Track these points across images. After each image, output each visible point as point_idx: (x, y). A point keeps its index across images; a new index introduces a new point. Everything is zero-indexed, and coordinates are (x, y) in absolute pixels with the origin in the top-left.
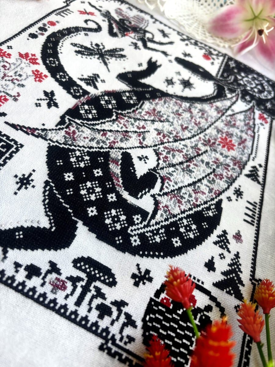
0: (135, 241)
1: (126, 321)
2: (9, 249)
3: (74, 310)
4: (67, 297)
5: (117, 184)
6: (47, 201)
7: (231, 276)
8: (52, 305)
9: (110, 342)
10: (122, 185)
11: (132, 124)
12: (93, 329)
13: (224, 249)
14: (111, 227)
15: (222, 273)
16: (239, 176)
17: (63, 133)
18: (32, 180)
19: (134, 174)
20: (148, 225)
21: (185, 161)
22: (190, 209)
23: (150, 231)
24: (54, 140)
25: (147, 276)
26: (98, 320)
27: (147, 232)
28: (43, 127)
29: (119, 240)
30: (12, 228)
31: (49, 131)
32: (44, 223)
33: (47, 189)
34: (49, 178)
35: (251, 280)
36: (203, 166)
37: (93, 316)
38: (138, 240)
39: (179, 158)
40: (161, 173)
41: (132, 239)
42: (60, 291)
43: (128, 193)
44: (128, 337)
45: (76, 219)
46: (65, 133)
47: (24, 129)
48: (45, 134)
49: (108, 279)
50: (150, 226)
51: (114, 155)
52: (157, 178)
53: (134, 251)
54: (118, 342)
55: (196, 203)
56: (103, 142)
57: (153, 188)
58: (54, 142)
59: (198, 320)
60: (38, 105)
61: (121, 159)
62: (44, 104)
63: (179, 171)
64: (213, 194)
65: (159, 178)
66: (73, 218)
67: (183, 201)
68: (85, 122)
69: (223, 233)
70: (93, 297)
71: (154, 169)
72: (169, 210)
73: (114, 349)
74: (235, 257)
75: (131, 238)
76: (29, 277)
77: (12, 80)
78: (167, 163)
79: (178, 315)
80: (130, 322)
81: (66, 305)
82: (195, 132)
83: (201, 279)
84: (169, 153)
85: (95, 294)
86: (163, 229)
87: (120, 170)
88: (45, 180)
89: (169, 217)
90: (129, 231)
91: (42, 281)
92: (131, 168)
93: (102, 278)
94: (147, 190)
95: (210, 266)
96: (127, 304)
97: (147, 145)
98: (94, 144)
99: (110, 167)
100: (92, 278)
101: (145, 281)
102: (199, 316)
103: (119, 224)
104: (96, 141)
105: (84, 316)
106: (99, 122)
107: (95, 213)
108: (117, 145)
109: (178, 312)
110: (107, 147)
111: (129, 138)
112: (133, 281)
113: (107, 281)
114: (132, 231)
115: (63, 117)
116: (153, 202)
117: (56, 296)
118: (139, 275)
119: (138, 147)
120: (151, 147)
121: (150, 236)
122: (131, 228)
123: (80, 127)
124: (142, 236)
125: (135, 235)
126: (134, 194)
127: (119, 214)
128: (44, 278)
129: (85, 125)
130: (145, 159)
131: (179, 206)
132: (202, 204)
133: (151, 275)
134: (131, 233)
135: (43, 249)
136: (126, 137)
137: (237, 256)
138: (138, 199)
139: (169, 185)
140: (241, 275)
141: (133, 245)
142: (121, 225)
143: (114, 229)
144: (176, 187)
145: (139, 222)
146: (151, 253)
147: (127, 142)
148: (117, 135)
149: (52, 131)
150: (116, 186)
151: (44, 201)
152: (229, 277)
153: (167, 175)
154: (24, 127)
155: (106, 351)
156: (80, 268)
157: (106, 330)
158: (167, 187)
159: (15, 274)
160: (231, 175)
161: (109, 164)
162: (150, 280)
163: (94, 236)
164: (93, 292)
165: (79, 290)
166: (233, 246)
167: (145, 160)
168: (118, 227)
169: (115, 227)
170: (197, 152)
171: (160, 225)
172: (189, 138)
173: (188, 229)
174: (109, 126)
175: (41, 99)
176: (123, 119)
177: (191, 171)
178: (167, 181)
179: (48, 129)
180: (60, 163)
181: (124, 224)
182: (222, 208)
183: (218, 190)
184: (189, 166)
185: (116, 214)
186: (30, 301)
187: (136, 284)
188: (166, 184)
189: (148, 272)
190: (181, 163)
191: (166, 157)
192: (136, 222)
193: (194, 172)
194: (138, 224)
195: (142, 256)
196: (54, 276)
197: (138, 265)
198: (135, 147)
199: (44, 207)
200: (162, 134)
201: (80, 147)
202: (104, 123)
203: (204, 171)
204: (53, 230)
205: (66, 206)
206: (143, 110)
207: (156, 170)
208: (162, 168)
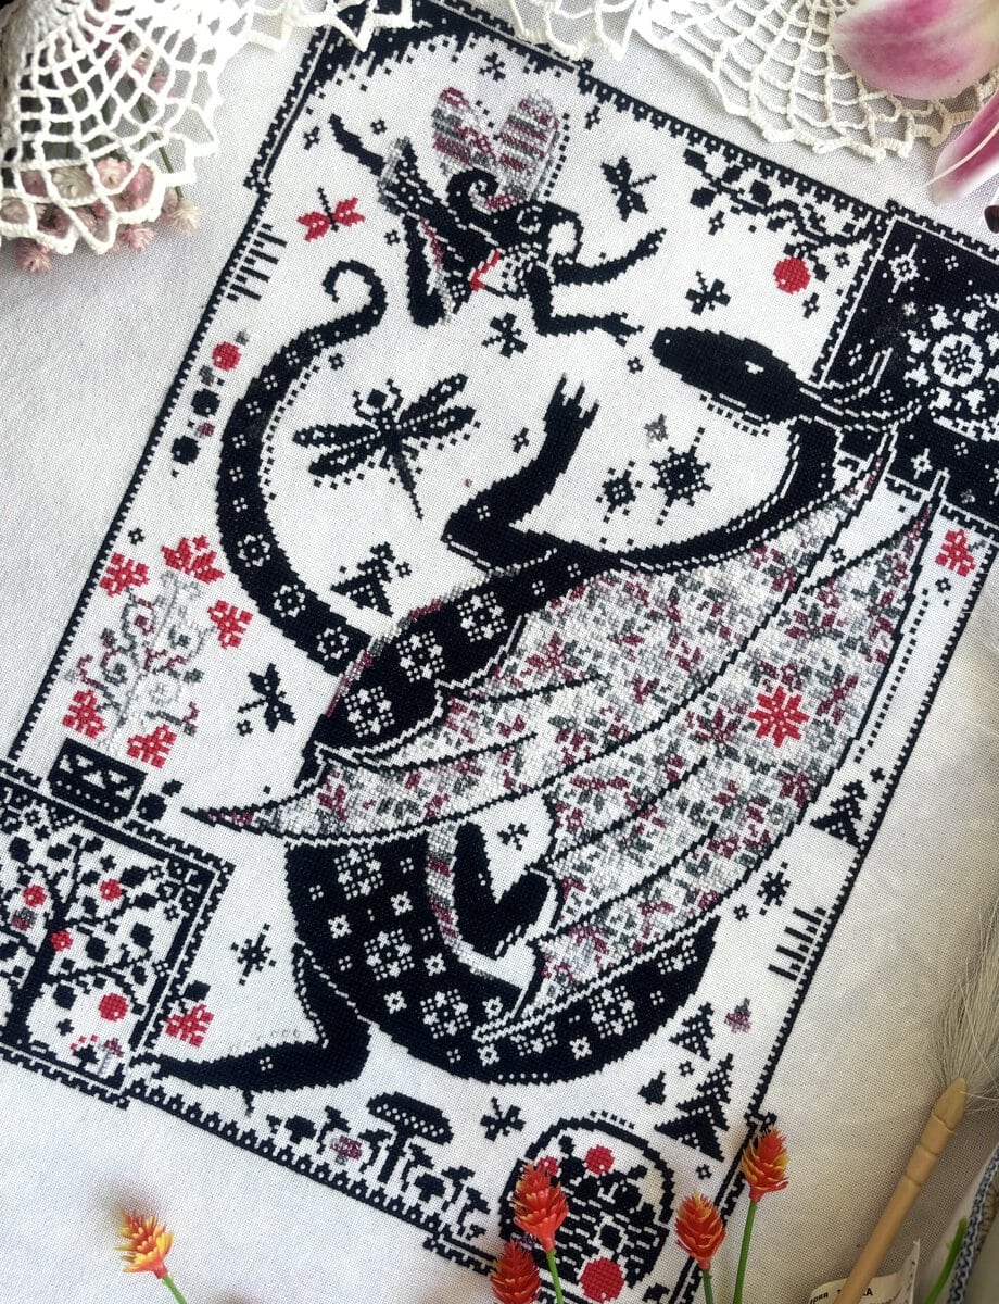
0: (489, 1056)
1: (469, 1202)
2: (253, 1093)
3: (377, 1189)
4: (363, 1168)
5: (445, 928)
6: (304, 990)
7: (700, 1111)
8: (340, 1183)
9: (442, 1236)
10: (457, 929)
11: (487, 722)
12: (412, 1217)
13: (695, 1051)
14: (437, 1031)
15: (679, 1106)
16: (789, 833)
17: (313, 802)
18: (268, 950)
19: (488, 891)
20: (517, 1019)
21: (630, 815)
22: (625, 961)
23: (521, 1032)
24: (297, 831)
25: (513, 1120)
26: (420, 1202)
27: (515, 1034)
28: (266, 799)
29: (454, 1056)
30: (250, 1051)
31: (281, 807)
32: (307, 1033)
33: (300, 965)
34: (300, 938)
35: (747, 1116)
36: (682, 822)
37: (412, 1197)
38: (495, 1054)
39: (615, 808)
40: (558, 871)
41: (483, 1052)
42: (350, 1160)
43: (471, 947)
44: (473, 1227)
45: (365, 1020)
46: (318, 801)
47: (227, 818)
48: (275, 819)
49: (436, 1130)
50: (522, 1021)
51: (437, 846)
52: (547, 888)
53: (486, 1075)
54: (455, 1236)
55: (644, 941)
56: (413, 807)
57: (534, 921)
58: (297, 837)
59: (611, 1193)
60: (244, 729)
61: (457, 853)
62: (257, 717)
63: (610, 850)
64: (695, 906)
65: (553, 885)
66: (359, 1017)
67: (610, 941)
68: (365, 749)
69: (700, 1013)
70: (409, 1165)
71: (541, 864)
72: (569, 975)
73: (448, 1247)
74: (719, 1068)
75: (479, 1050)
76: (296, 1139)
77: (169, 666)
78: (578, 834)
79: (571, 1187)
80: (477, 1202)
81: (363, 1181)
82: (676, 696)
83: (629, 1118)
84: (584, 797)
85: (412, 1159)
86: (552, 1024)
87: (453, 887)
88: (292, 945)
89: (568, 991)
90: (475, 1037)
91: (318, 1146)
92: (480, 876)
93: (425, 1130)
94: (517, 931)
95: (653, 1092)
96: (472, 1174)
97: (525, 786)
98: (389, 821)
99: (429, 882)
100: (405, 1132)
101: (508, 1128)
102: (615, 1186)
103: (453, 1022)
104: (392, 808)
105: (395, 1197)
106: (400, 741)
107: (401, 1005)
108: (446, 809)
109: (572, 1182)
110: (421, 820)
111: (478, 777)
112: (484, 1130)
113: (434, 1134)
114: (481, 1035)
115: (308, 752)
116: (532, 958)
117: (346, 1169)
118: (497, 1118)
119: (501, 799)
120: (537, 788)
121: (521, 1043)
122: (478, 1029)
123: (353, 771)
124: (503, 1046)
125: (488, 1044)
126: (486, 948)
127: (452, 1000)
128: (320, 1140)
129: (365, 760)
130: (518, 836)
131: (598, 959)
132: (659, 942)
133: (520, 1117)
134: (479, 1039)
135: (312, 1086)
136: (469, 773)
137: (726, 1065)
138: (494, 958)
139: (578, 902)
140: (726, 1108)
141: (484, 1064)
142: (457, 1025)
143: (442, 1034)
144: (597, 904)
145: (496, 1013)
146: (523, 1076)
147: (471, 792)
148: (446, 775)
149: (289, 805)
150: (444, 936)
151: (298, 990)
152: (694, 1113)
153: (574, 873)
154: (224, 810)
155: (435, 1250)
156: (382, 1116)
157: (435, 1219)
158: (570, 910)
159: (272, 1136)
160: (766, 833)
161: (426, 875)
162: (519, 1125)
163: (405, 1050)
164: (409, 1156)
165: (383, 1155)
166: (722, 1040)
167: (517, 841)
168: (452, 1029)
169: (445, 1030)
170: (672, 775)
171: (545, 1015)
172: (655, 726)
173: (613, 1012)
174: (425, 748)
175: (248, 707)
176: (463, 709)
177: (644, 847)
178: (573, 890)
179: (279, 801)
180: (316, 892)
181: (464, 1022)
182: (713, 944)
183: (712, 892)
184: (641, 828)
185: (445, 1003)
186: (304, 1179)
187: (491, 1136)
188: (570, 902)
189: (514, 1111)
190: (619, 825)
191: (578, 814)
192: (491, 1013)
193: (650, 847)
194: (494, 1019)
195: (502, 1083)
196: (337, 1133)
197: (494, 1100)
198: (494, 802)
199: (299, 1003)
200: (571, 736)
201: (358, 836)
202: (411, 740)
203: (682, 837)
204: (324, 1046)
205: (343, 995)
206: (520, 655)
207: (546, 864)
208: (563, 854)
